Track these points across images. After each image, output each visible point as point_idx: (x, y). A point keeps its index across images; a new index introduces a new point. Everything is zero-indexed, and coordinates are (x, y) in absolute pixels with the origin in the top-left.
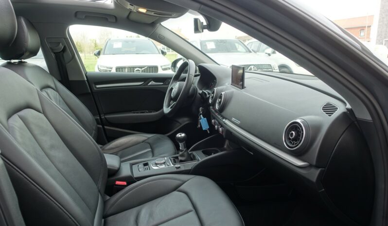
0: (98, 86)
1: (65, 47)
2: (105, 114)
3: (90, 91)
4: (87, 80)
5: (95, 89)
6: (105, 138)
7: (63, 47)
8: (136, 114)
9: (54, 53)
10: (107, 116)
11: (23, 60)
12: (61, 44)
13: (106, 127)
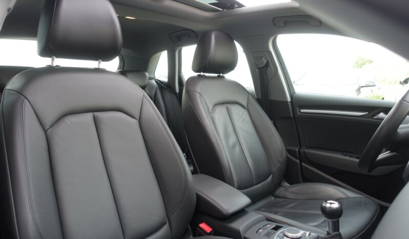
0: (302, 111)
1: (268, 61)
2: (307, 147)
3: (292, 116)
4: (292, 102)
5: (299, 113)
6: (300, 176)
7: (266, 62)
8: (347, 158)
9: (259, 68)
10: (307, 151)
11: (221, 75)
12: (264, 58)
13: (303, 164)
